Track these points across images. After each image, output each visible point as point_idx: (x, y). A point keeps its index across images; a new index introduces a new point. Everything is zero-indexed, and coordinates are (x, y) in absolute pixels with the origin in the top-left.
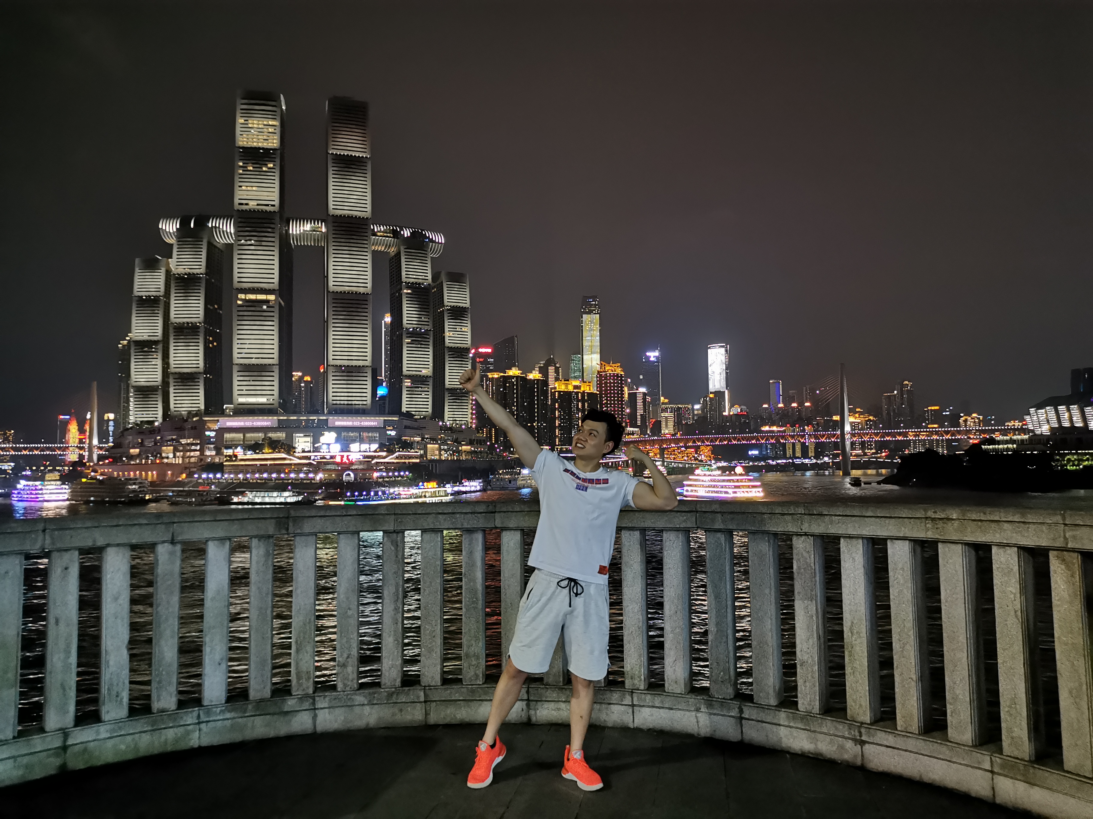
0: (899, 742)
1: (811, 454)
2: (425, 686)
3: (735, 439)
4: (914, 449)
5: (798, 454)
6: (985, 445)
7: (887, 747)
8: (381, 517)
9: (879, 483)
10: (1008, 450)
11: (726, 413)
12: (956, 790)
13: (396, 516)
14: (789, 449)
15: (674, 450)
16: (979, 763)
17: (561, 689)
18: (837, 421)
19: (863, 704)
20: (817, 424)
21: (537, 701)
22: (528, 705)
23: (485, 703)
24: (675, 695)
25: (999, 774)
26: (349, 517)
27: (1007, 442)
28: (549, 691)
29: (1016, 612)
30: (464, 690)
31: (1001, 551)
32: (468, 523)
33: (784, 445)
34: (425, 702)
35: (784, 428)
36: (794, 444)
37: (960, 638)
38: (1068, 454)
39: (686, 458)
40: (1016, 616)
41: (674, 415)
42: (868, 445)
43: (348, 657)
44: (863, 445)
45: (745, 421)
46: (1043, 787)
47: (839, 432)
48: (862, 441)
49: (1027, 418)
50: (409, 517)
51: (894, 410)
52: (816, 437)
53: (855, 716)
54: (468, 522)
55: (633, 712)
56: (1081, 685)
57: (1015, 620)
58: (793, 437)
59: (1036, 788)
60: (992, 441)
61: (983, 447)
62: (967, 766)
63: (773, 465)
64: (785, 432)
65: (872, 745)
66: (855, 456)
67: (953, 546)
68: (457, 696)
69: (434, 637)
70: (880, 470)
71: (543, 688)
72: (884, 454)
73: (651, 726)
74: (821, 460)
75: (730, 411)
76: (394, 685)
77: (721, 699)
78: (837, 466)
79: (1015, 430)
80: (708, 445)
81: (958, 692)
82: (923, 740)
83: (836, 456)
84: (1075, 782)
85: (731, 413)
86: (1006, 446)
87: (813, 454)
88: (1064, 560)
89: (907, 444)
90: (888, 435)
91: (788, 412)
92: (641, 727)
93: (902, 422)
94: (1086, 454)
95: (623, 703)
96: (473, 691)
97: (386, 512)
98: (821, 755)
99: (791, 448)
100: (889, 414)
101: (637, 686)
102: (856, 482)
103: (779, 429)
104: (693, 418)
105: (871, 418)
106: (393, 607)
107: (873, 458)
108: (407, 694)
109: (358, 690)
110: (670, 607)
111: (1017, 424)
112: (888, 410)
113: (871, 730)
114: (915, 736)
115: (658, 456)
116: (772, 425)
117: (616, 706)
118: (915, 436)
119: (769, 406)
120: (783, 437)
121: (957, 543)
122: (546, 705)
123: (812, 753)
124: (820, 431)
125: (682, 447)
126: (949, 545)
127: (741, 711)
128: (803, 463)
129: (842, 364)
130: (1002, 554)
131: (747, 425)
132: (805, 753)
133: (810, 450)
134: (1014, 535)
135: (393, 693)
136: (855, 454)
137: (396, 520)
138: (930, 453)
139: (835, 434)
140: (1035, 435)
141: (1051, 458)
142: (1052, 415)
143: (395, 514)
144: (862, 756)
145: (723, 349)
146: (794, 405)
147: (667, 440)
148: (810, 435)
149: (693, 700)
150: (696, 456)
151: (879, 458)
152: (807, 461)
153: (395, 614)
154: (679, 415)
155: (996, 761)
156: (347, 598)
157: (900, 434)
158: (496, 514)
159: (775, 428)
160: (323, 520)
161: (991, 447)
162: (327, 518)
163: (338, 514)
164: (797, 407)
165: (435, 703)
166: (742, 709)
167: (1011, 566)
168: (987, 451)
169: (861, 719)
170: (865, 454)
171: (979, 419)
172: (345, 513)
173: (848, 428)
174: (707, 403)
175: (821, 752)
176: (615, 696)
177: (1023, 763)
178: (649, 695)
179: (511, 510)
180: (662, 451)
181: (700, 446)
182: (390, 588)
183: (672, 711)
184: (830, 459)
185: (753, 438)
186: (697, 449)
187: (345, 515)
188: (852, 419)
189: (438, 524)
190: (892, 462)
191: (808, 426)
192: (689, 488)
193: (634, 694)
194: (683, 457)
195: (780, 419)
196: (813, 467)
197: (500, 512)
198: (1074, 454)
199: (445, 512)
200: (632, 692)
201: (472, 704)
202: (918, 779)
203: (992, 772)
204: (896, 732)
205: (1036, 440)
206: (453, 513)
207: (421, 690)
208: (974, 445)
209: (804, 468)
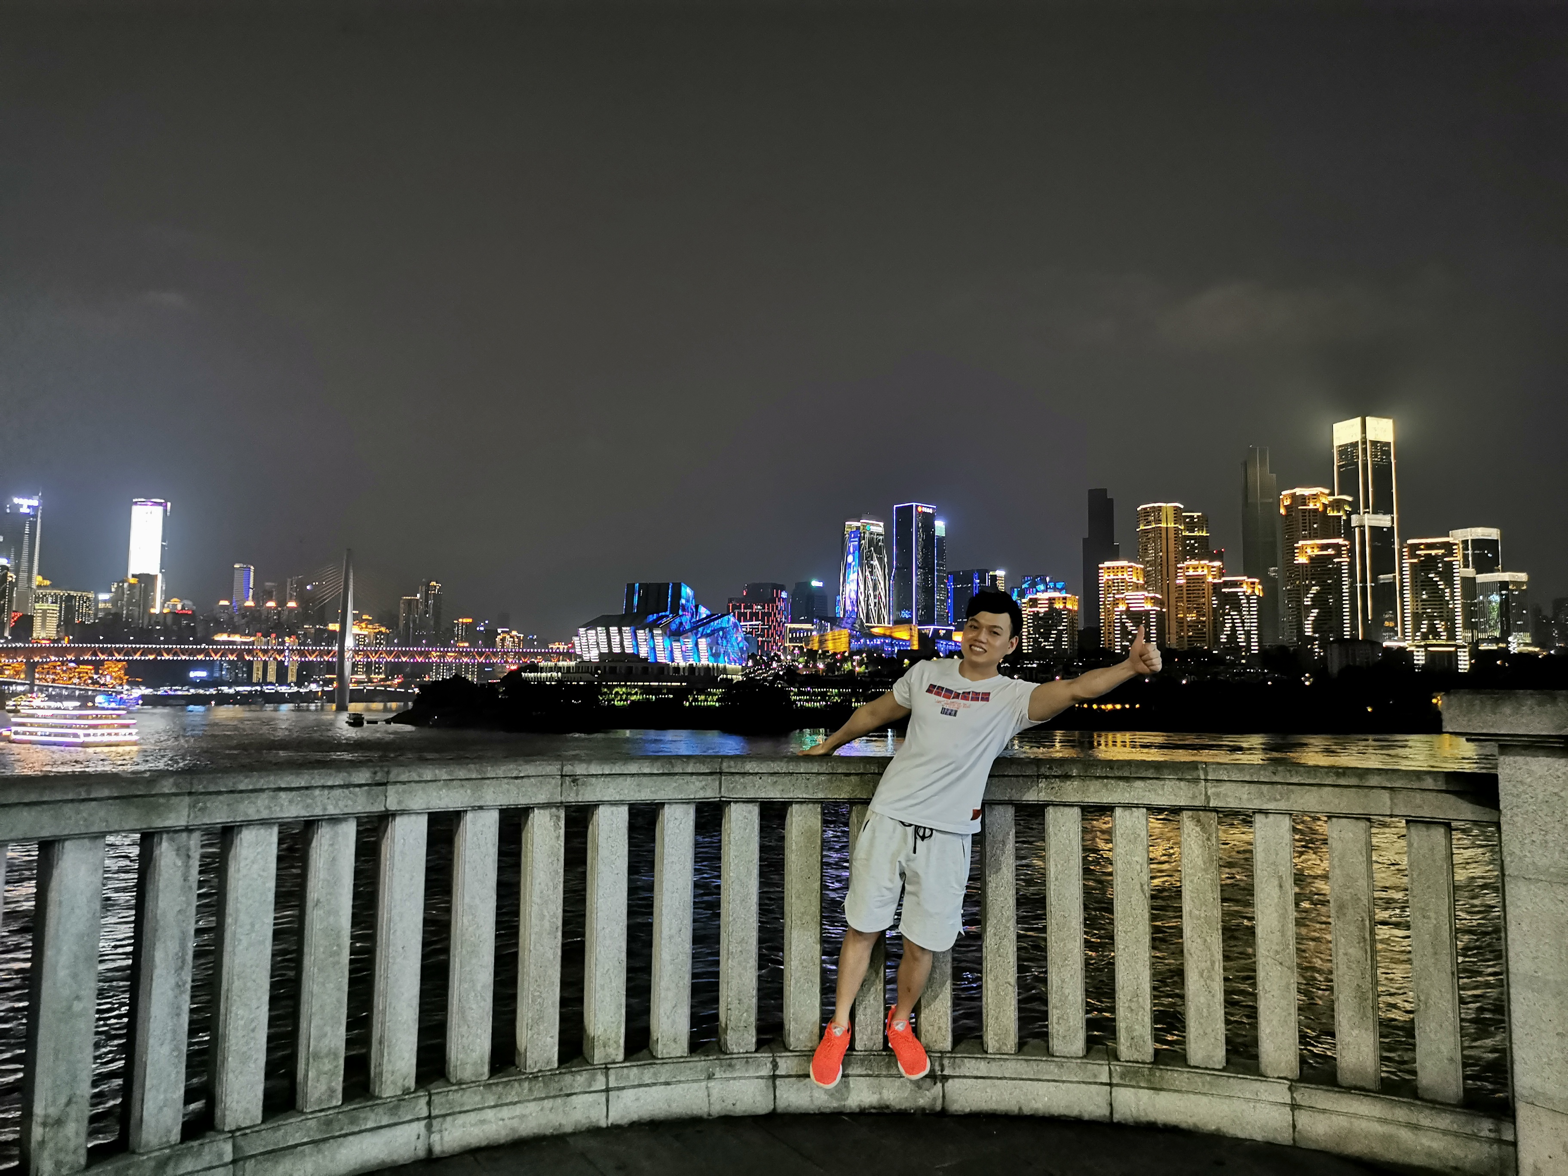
0: (994, 1069)
1: (292, 677)
2: (232, 1132)
3: (169, 651)
4: (436, 675)
5: (272, 677)
6: (525, 672)
7: (976, 1078)
8: (162, 800)
9: (388, 722)
10: (551, 679)
11: (156, 610)
12: (1065, 1116)
13: (194, 798)
14: (258, 670)
15: (55, 667)
16: (1095, 1076)
17: (488, 1086)
18: (335, 631)
19: (944, 1026)
20: (305, 635)
21: (445, 1116)
22: (429, 1128)
23: (351, 1138)
24: (675, 1061)
25: (1117, 1085)
26: (94, 803)
27: (551, 670)
28: (468, 1093)
29: (1142, 886)
30: (312, 1123)
31: (1127, 813)
32: (336, 806)
33: (251, 663)
34: (234, 1162)
35: (252, 639)
36: (265, 664)
37: (1073, 924)
38: (617, 686)
39: (76, 681)
40: (1143, 891)
41: (61, 607)
42: (376, 668)
43: (69, 1103)
44: (369, 668)
45: (188, 625)
46: (1169, 1090)
47: (336, 648)
48: (367, 662)
49: (576, 639)
50: (221, 798)
51: (414, 621)
52: (301, 653)
53: (931, 1045)
54: (337, 803)
55: (607, 1101)
56: (1213, 963)
57: (1141, 894)
58: (265, 652)
59: (1162, 1093)
60: (534, 668)
61: (523, 674)
62: (1079, 1082)
63: (228, 694)
64: (254, 645)
65: (956, 1080)
66: (355, 683)
67: (1067, 810)
68: (299, 1137)
69: (253, 1030)
70: (389, 704)
71: (456, 1091)
72: (396, 681)
73: (635, 1117)
74: (306, 687)
75: (163, 607)
76: (168, 1142)
77: (743, 1053)
78: (330, 697)
79: (559, 654)
80: (120, 661)
81: (1067, 991)
82: (1026, 1060)
83: (331, 681)
84: (1208, 1078)
85: (165, 611)
86: (549, 675)
87: (294, 679)
88: (1199, 821)
89: (426, 668)
90: (405, 654)
91: (261, 615)
92: (619, 1122)
93: (423, 637)
94: (635, 687)
95: (592, 1089)
96: (328, 1123)
97: (173, 791)
98: (888, 1107)
99: (261, 669)
100: (407, 625)
101: (613, 1057)
102: (357, 721)
103: (244, 639)
104: (96, 615)
105: (383, 629)
106: (172, 981)
107: (382, 686)
108: (199, 1154)
109: (88, 1166)
110: (671, 923)
111: (562, 647)
112: (407, 619)
113: (957, 1060)
114: (1012, 1057)
115: (23, 676)
116: (234, 631)
117: (580, 1096)
118: (439, 657)
119: (231, 604)
120: (250, 652)
121: (1072, 806)
122: (461, 1119)
123: (874, 1108)
124: (309, 645)
125: (71, 661)
126: (1062, 808)
127: (775, 1066)
128: (277, 692)
129: (349, 550)
130: (1128, 816)
131: (193, 631)
132: (865, 1109)
133: (290, 673)
134: (1147, 793)
135: (169, 1158)
136: (355, 680)
137: (192, 806)
138: (458, 680)
139: (331, 651)
140: (583, 661)
141: (598, 690)
142: (603, 637)
143: (190, 794)
144: (944, 1097)
145: (160, 509)
146: (271, 604)
147: (41, 650)
148: (293, 650)
149: (703, 1063)
150: (95, 677)
151: (389, 686)
152: (283, 689)
153: (176, 997)
154: (69, 607)
155: (1116, 1070)
156: (75, 976)
157: (421, 654)
158: (389, 787)
159: (237, 638)
160: (34, 812)
161: (532, 675)
162: (45, 806)
163: (70, 797)
164: (276, 608)
165: (253, 1161)
166: (777, 1063)
167: (1138, 831)
168: (527, 681)
169: (939, 1047)
170: (370, 681)
171: (518, 638)
172: (84, 795)
173: (349, 643)
174: (123, 593)
175: (888, 1103)
176: (580, 1080)
177: (1146, 1066)
178: (635, 1069)
179: (417, 779)
180: (31, 667)
181: (104, 660)
182: (169, 943)
183: (669, 1087)
184: (319, 686)
185: (200, 651)
186: (97, 665)
187: (84, 800)
188: (356, 630)
189: (278, 809)
190: (406, 691)
191: (290, 637)
192: (20, 729)
193: (611, 1072)
194: (70, 678)
195: (248, 625)
196: (294, 698)
197: (395, 783)
198: (623, 686)
199: (293, 786)
200: (607, 1069)
201: (325, 1147)
202: (1016, 1110)
203: (1110, 1085)
204: (989, 1056)
205: (585, 667)
206: (307, 788)
207: (225, 1140)
208: (512, 673)
209: (278, 699)
